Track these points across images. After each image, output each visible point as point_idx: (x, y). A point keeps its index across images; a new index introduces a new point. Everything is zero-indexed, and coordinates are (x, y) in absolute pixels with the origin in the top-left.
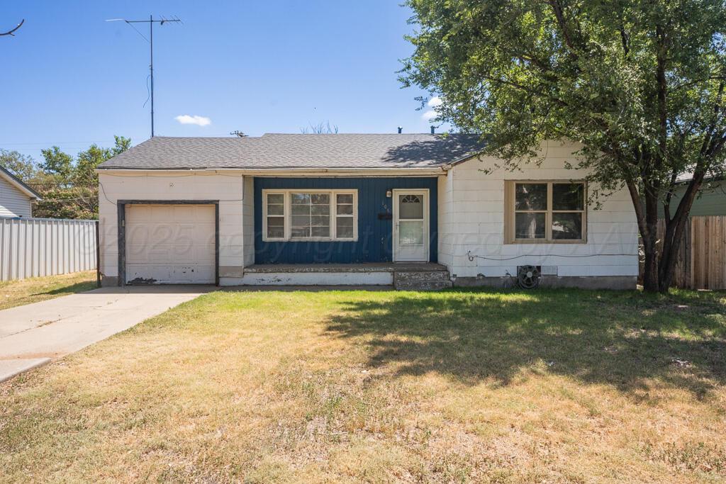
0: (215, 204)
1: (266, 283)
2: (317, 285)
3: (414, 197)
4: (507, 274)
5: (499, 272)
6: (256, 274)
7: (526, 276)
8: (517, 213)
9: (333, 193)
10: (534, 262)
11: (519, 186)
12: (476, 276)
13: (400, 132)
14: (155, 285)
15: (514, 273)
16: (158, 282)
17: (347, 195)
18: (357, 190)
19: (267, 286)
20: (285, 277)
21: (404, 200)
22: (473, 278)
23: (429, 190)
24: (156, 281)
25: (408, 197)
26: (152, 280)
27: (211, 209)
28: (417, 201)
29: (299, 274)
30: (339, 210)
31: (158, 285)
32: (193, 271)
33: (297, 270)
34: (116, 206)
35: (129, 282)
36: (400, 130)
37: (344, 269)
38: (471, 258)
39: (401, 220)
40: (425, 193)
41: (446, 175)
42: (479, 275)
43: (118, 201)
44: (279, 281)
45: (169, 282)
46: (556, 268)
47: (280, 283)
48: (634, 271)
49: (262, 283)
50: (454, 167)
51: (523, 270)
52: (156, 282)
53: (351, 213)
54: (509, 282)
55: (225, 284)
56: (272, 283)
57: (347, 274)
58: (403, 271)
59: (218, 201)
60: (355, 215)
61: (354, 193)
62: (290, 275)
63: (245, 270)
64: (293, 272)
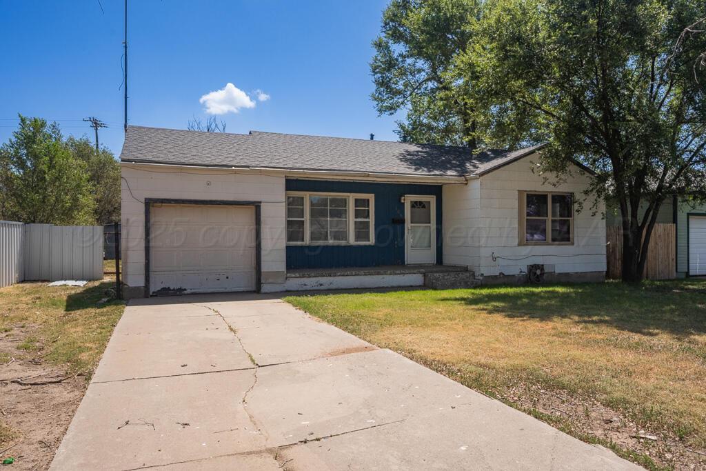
0: (257, 206)
1: (308, 288)
2: (357, 288)
3: (421, 203)
4: (521, 272)
5: (515, 272)
6: (299, 279)
7: (535, 273)
8: (527, 219)
9: (351, 198)
10: (539, 261)
11: (529, 196)
12: (498, 274)
13: (372, 138)
14: (185, 294)
15: (525, 270)
16: (188, 291)
17: (364, 200)
18: (373, 195)
19: (310, 290)
20: (326, 281)
21: (414, 205)
22: (496, 276)
23: (435, 197)
24: (185, 290)
25: (416, 202)
26: (181, 290)
27: (251, 211)
28: (424, 207)
29: (340, 278)
30: (358, 214)
31: (188, 294)
32: (227, 278)
33: (339, 274)
34: (144, 205)
35: (153, 293)
36: (372, 136)
37: (382, 272)
38: (494, 259)
39: (412, 225)
40: (432, 199)
41: (467, 184)
42: (500, 274)
43: (146, 199)
44: (321, 285)
45: (201, 291)
46: (553, 266)
47: (322, 288)
48: (603, 267)
49: (305, 288)
50: (481, 178)
51: (533, 268)
52: (185, 292)
53: (368, 216)
54: (522, 279)
55: (266, 291)
56: (314, 288)
57: (385, 276)
58: (437, 272)
59: (260, 202)
60: (372, 220)
61: (371, 197)
62: (331, 279)
63: (289, 275)
64: (335, 276)
